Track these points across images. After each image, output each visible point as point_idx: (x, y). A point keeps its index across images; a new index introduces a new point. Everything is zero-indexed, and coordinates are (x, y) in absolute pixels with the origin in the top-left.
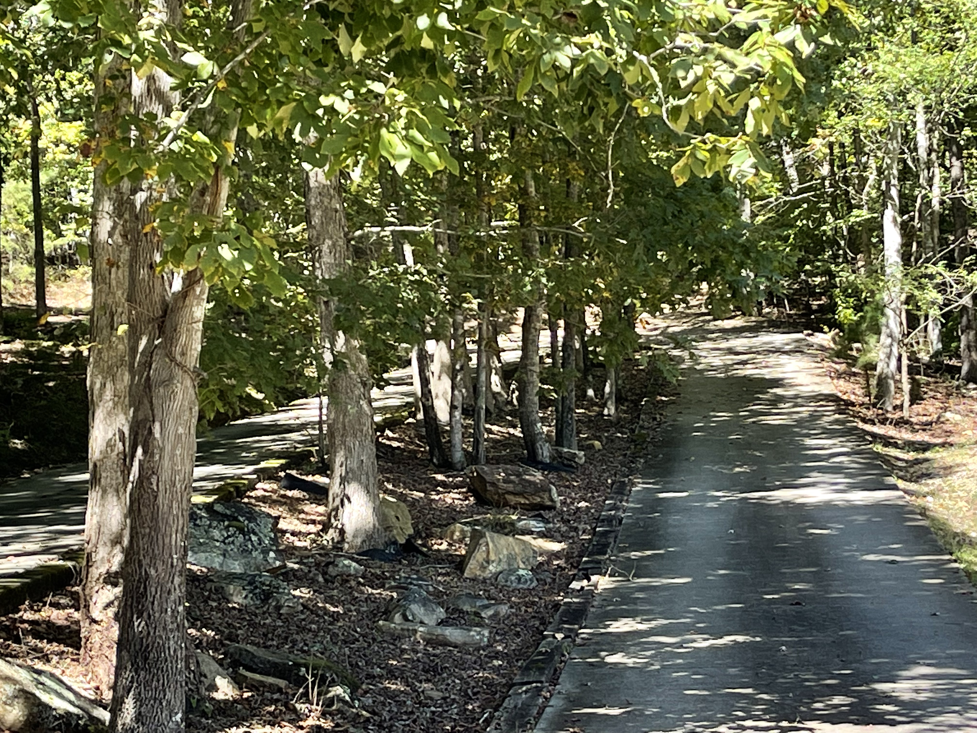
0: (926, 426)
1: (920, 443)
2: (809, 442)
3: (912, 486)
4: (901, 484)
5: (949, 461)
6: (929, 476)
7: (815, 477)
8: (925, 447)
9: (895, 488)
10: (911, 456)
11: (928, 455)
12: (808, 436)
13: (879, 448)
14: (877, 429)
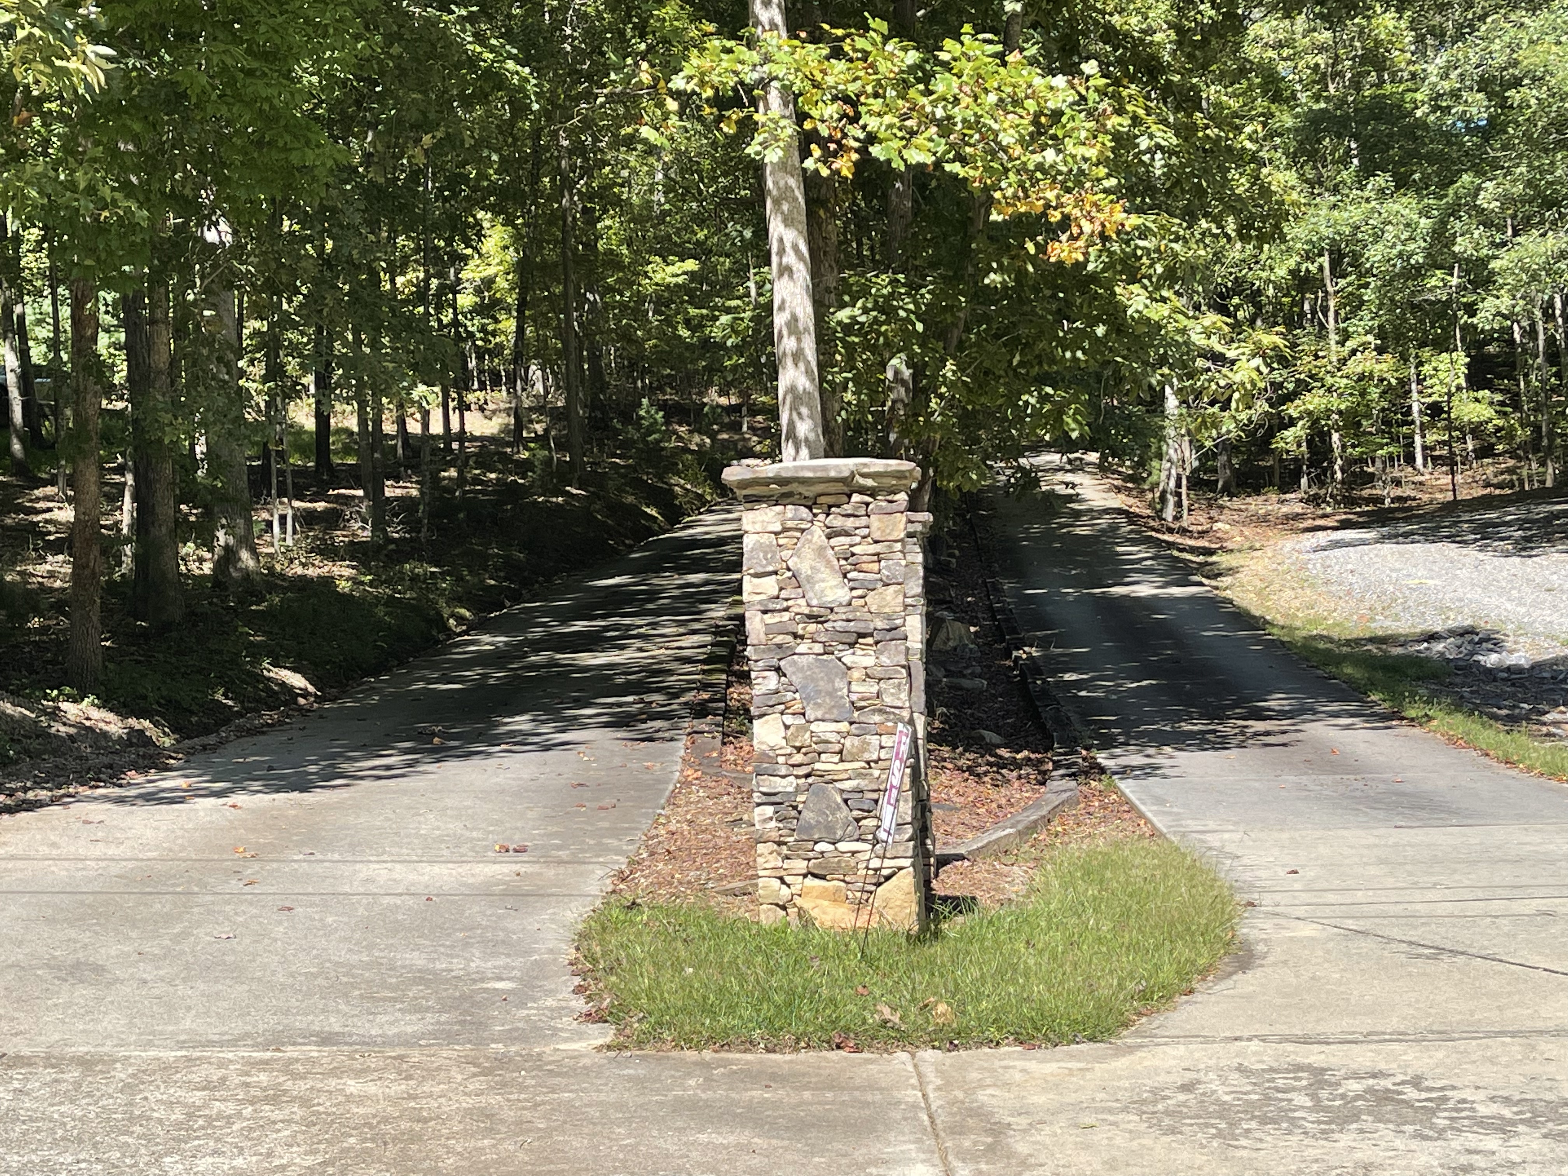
0: (1202, 534)
1: (1204, 548)
2: (1120, 549)
3: (1213, 583)
4: (1204, 581)
5: (1234, 564)
6: (1220, 575)
7: (1136, 577)
8: (1210, 552)
9: (1201, 584)
10: (1201, 559)
11: (1214, 558)
12: (1117, 544)
13: (1176, 553)
14: (1167, 537)
